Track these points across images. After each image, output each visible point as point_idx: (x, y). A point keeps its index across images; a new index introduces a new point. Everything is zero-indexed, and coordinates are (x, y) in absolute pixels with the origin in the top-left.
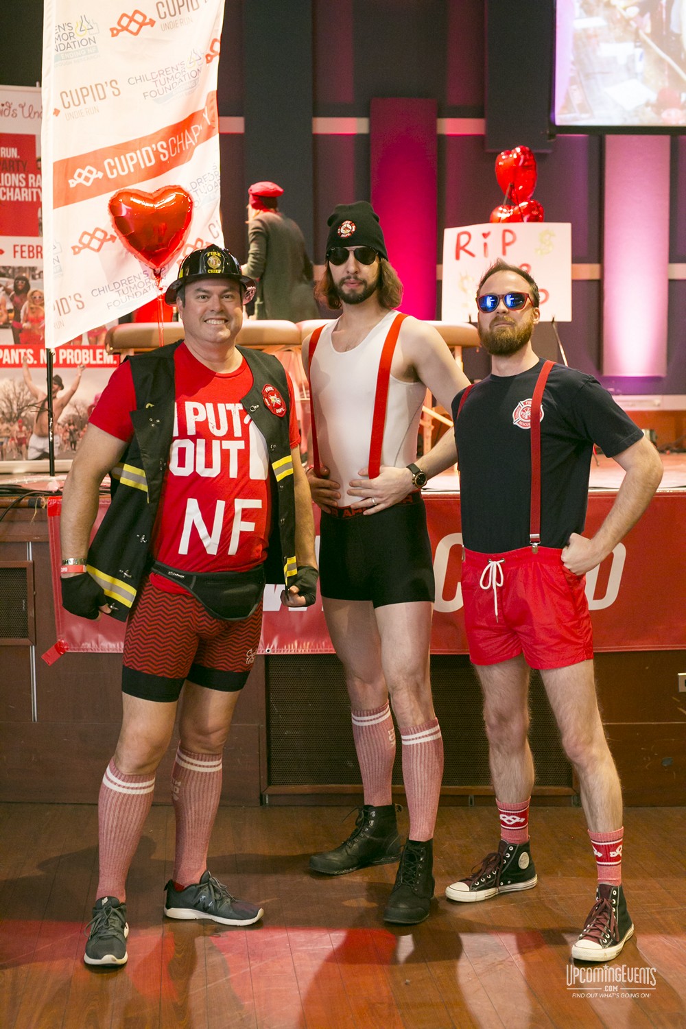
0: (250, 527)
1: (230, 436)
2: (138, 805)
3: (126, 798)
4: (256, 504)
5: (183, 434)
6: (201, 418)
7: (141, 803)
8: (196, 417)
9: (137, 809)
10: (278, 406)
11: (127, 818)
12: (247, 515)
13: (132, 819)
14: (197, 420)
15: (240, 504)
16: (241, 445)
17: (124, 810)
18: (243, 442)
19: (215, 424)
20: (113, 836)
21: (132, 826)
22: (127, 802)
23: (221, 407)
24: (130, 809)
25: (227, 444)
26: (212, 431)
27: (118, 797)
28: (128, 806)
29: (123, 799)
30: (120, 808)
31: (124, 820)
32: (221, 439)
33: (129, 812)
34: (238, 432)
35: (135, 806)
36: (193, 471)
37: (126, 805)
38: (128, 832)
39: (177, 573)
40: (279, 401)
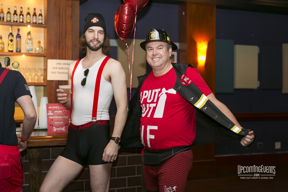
0: (153, 137)
1: (153, 102)
4: (156, 128)
8: (145, 96)
10: (188, 81)
12: (152, 132)
15: (149, 128)
18: (156, 104)
23: (154, 91)
25: (151, 105)
40: (188, 79)
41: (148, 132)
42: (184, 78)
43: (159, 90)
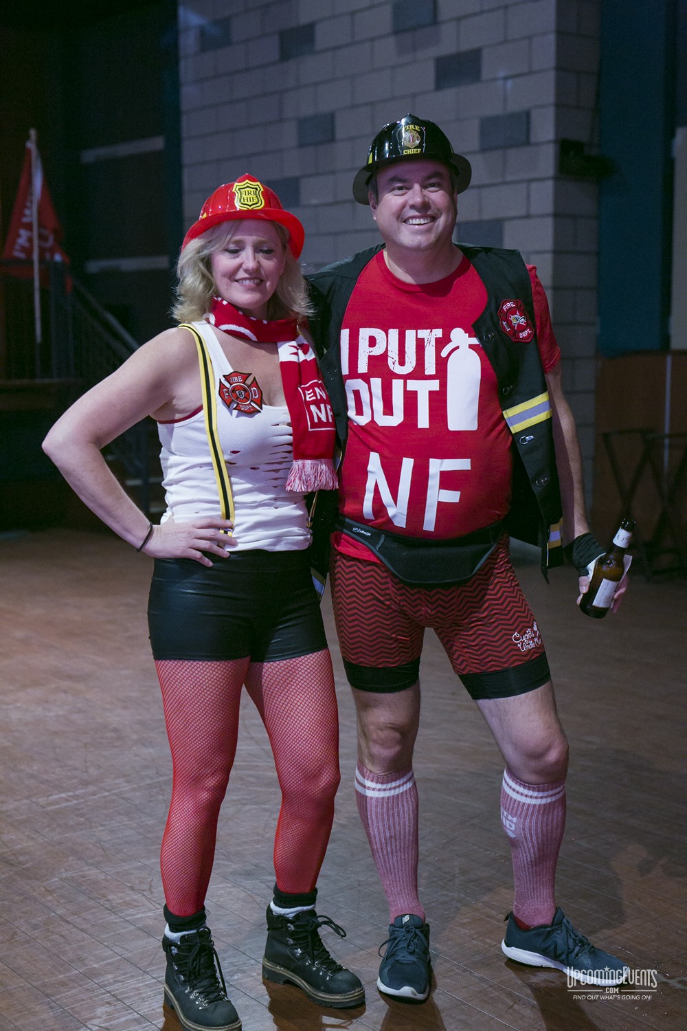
1: (419, 374)
2: (405, 804)
3: (391, 801)
5: (354, 374)
6: (378, 351)
7: (407, 801)
8: (371, 349)
9: (406, 809)
10: (521, 328)
11: (399, 823)
13: (405, 822)
14: (371, 354)
15: (437, 466)
16: (435, 385)
17: (393, 815)
18: (437, 382)
19: (397, 358)
20: (389, 849)
21: (407, 830)
22: (393, 806)
23: (410, 335)
24: (398, 812)
25: (413, 385)
26: (391, 368)
27: (382, 803)
28: (396, 810)
29: (388, 803)
30: (388, 815)
31: (397, 827)
32: (405, 378)
33: (399, 816)
34: (430, 369)
35: (403, 806)
36: (370, 419)
37: (393, 809)
38: (405, 838)
39: (362, 529)
40: (522, 321)
41: (434, 482)
42: (511, 311)
43: (438, 333)
